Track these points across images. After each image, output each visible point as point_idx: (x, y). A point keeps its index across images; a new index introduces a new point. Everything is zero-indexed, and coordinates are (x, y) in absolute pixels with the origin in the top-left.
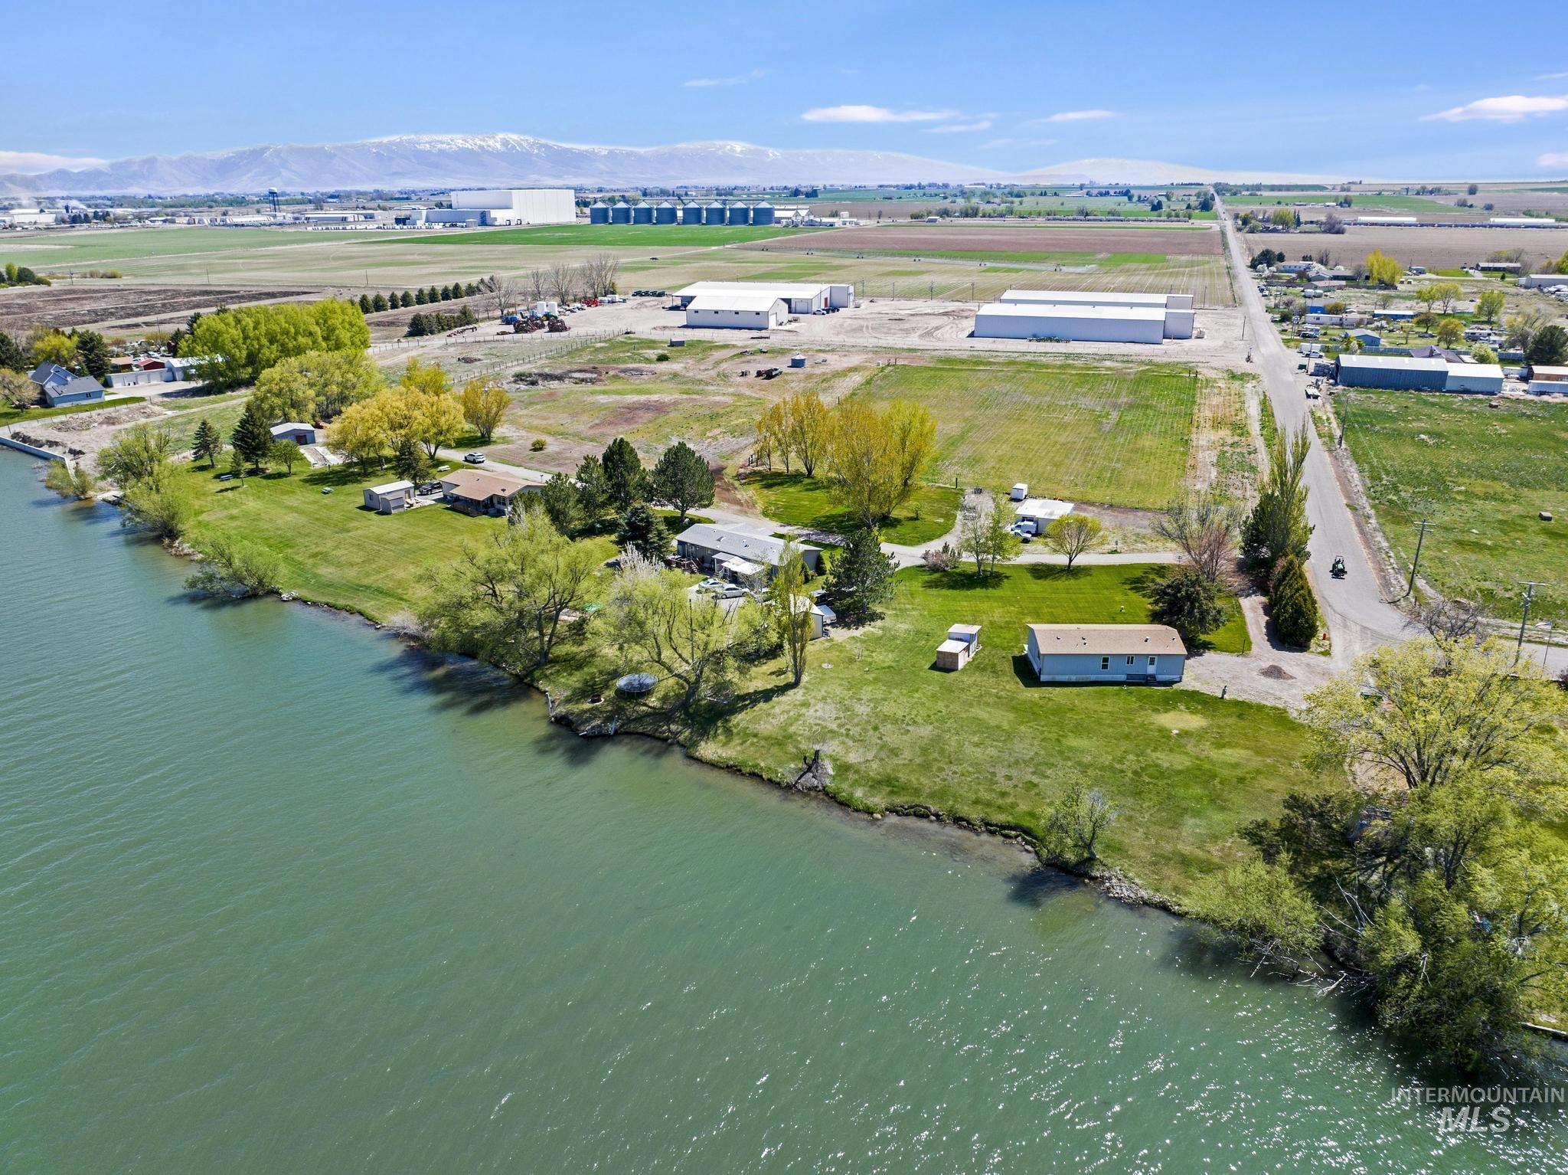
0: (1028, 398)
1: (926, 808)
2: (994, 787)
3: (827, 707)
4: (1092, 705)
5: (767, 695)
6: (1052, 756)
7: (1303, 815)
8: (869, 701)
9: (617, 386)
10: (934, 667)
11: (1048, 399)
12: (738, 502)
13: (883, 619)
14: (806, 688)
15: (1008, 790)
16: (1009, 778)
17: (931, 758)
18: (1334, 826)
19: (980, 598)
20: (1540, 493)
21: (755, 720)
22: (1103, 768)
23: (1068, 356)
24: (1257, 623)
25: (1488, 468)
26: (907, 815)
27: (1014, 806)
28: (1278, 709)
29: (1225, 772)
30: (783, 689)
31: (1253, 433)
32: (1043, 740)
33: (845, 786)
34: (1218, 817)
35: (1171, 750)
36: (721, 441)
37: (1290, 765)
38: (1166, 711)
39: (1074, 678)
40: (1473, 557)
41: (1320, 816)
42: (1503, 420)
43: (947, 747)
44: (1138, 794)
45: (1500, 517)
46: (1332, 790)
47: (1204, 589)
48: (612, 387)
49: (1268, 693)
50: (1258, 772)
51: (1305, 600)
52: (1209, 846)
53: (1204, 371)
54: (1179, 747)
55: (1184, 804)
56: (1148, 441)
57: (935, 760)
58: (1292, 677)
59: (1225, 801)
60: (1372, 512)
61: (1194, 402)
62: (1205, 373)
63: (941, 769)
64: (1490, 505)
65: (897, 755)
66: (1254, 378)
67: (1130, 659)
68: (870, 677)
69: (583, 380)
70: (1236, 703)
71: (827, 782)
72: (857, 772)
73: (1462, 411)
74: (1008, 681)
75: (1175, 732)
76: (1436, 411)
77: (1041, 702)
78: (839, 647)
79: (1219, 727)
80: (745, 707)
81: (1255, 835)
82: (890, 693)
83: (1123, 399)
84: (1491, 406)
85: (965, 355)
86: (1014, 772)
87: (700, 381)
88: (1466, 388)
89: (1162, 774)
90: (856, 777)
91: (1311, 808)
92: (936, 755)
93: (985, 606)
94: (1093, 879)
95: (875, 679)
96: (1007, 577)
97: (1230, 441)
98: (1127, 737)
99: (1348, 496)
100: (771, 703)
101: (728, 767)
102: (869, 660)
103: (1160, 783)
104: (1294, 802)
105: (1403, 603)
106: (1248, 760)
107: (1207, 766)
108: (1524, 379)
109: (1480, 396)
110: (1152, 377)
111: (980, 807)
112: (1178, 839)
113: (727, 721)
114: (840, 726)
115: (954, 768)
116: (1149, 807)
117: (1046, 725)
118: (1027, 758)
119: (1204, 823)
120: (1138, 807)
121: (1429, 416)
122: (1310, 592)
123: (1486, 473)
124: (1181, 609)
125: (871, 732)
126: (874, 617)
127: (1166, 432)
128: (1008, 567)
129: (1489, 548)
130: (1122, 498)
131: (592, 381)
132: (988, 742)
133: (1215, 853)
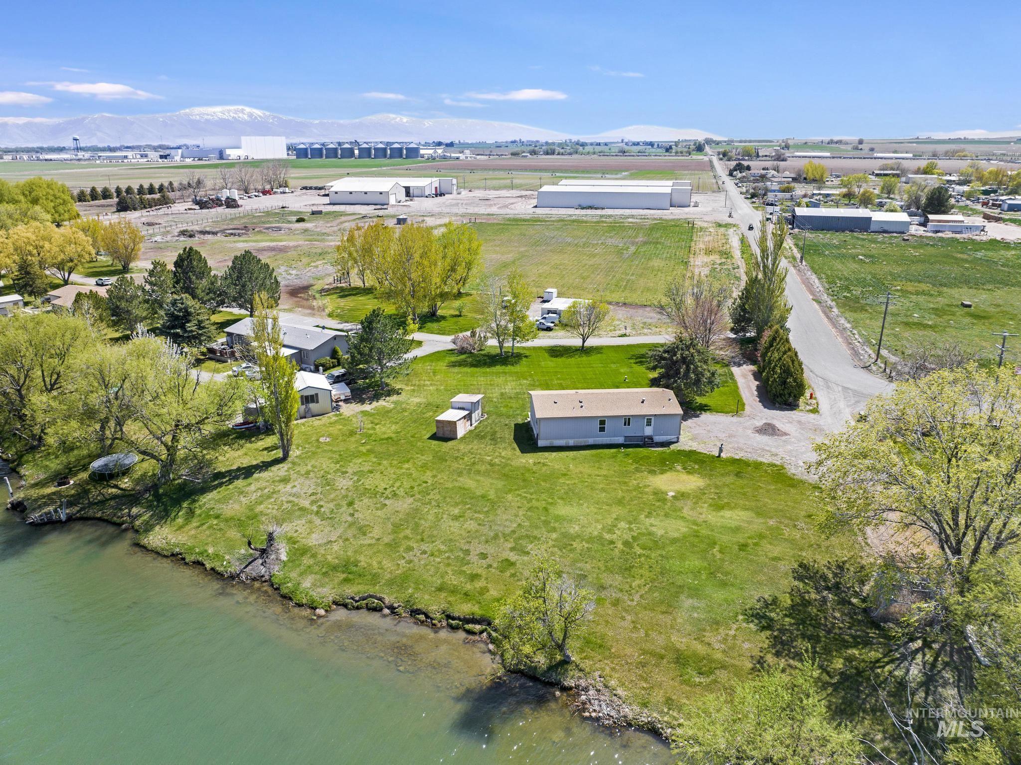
0: (569, 240)
1: (380, 599)
2: (464, 568)
3: (307, 482)
4: (586, 469)
5: (247, 472)
6: (537, 527)
7: (816, 589)
8: (354, 474)
9: (259, 237)
10: (434, 437)
11: (584, 240)
12: (312, 308)
13: (399, 394)
14: (294, 463)
15: (479, 571)
16: (483, 556)
17: (401, 535)
18: (854, 601)
19: (498, 374)
20: (956, 290)
21: (225, 500)
22: (590, 540)
23: (602, 216)
24: (749, 387)
25: (914, 276)
26: (358, 608)
27: (483, 591)
28: (776, 466)
29: (725, 538)
30: (266, 466)
31: (736, 257)
32: (530, 509)
33: (293, 575)
34: (719, 595)
35: (666, 515)
36: (320, 268)
37: (795, 526)
38: (663, 472)
39: (571, 442)
40: (921, 333)
41: (836, 588)
42: (914, 247)
43: (423, 522)
44: (627, 570)
45: (932, 306)
46: (844, 555)
47: (698, 352)
48: (254, 238)
49: (764, 450)
50: (761, 536)
51: (793, 361)
52: (709, 636)
53: (699, 223)
54: (675, 511)
55: (679, 580)
56: (656, 263)
57: (406, 538)
58: (786, 434)
59: (727, 574)
60: (833, 304)
61: (692, 240)
62: (699, 224)
63: (409, 549)
64: (921, 299)
65: (364, 534)
66: (734, 226)
67: (627, 421)
68: (363, 449)
69: (232, 234)
70: (734, 461)
71: (276, 570)
72: (314, 556)
73: (884, 243)
74: (505, 448)
75: (671, 494)
76: (866, 243)
77: (535, 468)
78: (346, 421)
79: (717, 487)
80: (221, 485)
81: (764, 617)
82: (380, 464)
83: (640, 239)
84: (904, 240)
85: (528, 217)
86: (490, 549)
87: (324, 234)
88: (885, 229)
89: (656, 544)
90: (311, 561)
91: (824, 578)
92: (408, 532)
93: (500, 380)
94: (565, 689)
95: (368, 451)
96: (526, 357)
97: (719, 262)
98: (620, 502)
99: (812, 292)
100: (250, 480)
101: (173, 555)
102: (371, 432)
103: (653, 555)
104: (804, 572)
105: (874, 368)
106: (749, 523)
107: (704, 532)
108: (924, 224)
109: (895, 235)
110: (663, 226)
111: (443, 595)
112: (672, 627)
113: (194, 501)
114: (313, 503)
115: (424, 547)
116: (639, 587)
117: (535, 493)
118: (508, 531)
119: (702, 604)
120: (627, 587)
121: (863, 246)
122: (796, 354)
123: (912, 278)
124: (677, 372)
125: (344, 508)
126: (389, 393)
127: (671, 257)
128: (529, 349)
129: (930, 327)
130: (634, 298)
131: (239, 235)
132: (469, 514)
133: (717, 646)
